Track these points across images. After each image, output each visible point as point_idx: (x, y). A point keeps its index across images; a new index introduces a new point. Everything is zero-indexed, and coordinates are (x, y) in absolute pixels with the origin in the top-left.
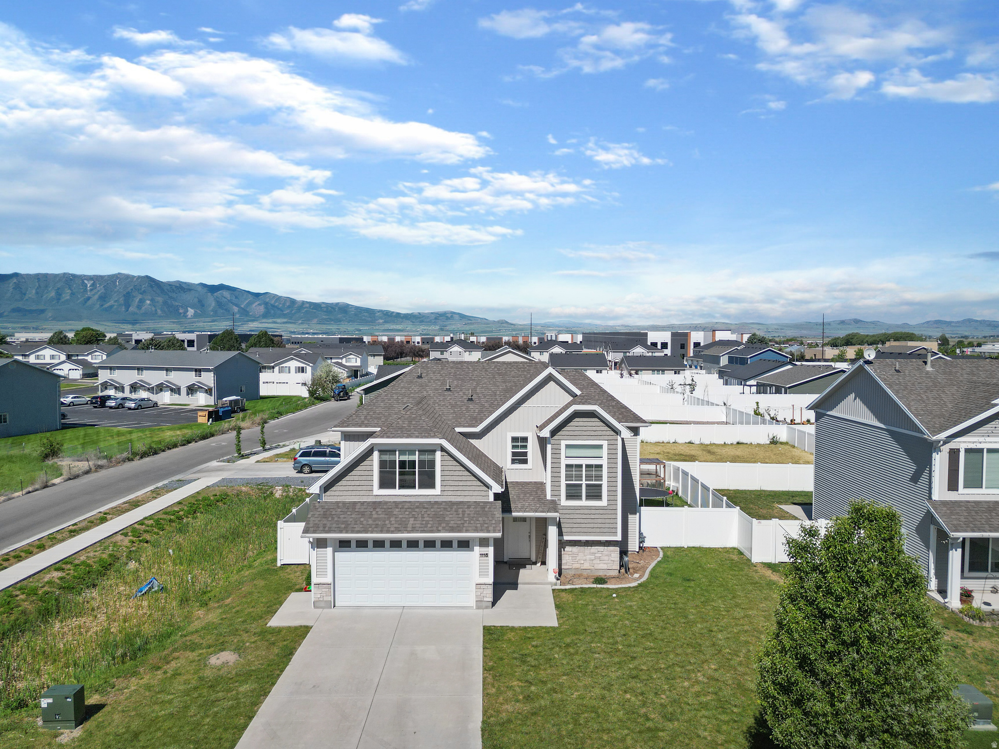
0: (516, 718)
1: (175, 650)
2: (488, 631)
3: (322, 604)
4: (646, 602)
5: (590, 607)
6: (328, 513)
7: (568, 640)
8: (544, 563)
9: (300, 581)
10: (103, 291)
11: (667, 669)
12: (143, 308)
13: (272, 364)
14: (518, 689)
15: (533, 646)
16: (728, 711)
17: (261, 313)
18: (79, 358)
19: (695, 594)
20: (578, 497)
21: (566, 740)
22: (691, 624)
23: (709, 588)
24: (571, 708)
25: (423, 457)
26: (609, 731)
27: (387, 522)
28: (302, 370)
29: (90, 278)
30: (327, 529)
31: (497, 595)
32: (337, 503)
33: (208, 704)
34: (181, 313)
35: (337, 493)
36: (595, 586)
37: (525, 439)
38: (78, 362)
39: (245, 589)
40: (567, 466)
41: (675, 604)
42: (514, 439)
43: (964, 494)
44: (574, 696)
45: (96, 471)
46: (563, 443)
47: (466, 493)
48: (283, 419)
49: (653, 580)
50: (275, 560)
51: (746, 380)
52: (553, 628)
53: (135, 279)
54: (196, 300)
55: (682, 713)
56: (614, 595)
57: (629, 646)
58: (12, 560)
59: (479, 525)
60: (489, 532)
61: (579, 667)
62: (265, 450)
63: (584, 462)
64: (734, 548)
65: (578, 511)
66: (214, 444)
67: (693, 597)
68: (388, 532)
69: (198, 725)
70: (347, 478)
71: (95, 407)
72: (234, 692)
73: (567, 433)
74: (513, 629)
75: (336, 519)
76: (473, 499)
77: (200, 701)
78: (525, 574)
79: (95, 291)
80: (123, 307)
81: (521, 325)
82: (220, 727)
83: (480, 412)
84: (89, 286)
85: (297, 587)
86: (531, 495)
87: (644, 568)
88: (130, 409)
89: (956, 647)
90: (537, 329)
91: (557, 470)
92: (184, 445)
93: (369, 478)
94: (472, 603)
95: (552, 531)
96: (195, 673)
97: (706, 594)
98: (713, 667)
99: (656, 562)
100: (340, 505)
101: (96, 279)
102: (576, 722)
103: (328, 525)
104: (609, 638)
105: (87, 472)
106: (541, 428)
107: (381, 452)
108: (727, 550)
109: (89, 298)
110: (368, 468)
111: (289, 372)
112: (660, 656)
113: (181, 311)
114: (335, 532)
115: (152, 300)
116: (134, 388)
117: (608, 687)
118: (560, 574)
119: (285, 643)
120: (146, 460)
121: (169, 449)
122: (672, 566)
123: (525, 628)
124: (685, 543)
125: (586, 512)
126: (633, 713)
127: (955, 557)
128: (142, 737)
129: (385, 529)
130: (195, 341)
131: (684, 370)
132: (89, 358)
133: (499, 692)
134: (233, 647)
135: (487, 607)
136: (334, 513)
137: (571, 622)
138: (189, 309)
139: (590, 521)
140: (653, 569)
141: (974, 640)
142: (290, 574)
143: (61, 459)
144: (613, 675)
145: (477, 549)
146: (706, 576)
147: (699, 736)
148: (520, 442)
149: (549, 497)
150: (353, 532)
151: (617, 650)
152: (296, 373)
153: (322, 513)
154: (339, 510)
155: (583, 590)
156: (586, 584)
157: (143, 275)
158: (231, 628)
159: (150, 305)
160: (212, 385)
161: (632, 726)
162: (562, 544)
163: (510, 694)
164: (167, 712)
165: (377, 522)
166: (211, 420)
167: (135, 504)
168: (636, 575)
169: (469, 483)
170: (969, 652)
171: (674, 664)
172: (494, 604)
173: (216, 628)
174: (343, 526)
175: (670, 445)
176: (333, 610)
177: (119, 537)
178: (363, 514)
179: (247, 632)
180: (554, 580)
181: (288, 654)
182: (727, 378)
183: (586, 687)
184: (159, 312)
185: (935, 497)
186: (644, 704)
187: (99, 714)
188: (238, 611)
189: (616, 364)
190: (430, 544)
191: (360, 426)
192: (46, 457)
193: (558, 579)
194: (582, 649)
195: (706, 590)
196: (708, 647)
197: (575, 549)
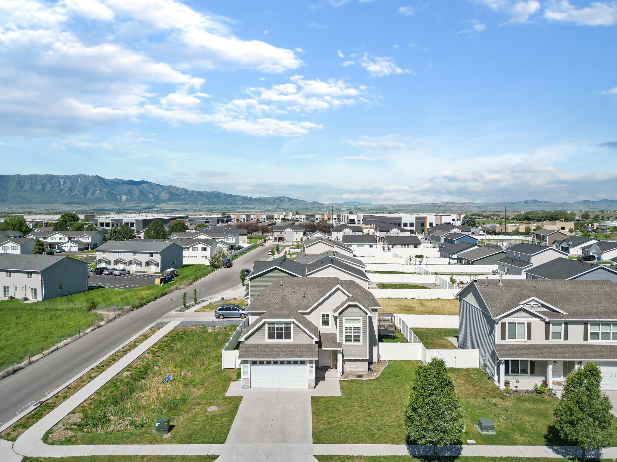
0: (324, 430)
1: (192, 405)
2: (313, 398)
3: (246, 387)
4: (377, 386)
5: (355, 388)
6: (248, 349)
7: (345, 402)
8: (336, 368)
9: (233, 376)
10: (70, 185)
11: (382, 413)
12: (95, 196)
13: (189, 246)
14: (325, 420)
15: (331, 404)
16: (401, 428)
17: (167, 198)
18: (76, 239)
19: (398, 382)
20: (350, 341)
21: (342, 437)
22: (394, 395)
23: (405, 380)
24: (344, 427)
25: (286, 326)
26: (357, 434)
27: (272, 354)
28: (205, 249)
29: (63, 177)
30: (248, 356)
31: (316, 383)
32: (251, 345)
33: (212, 425)
34: (118, 199)
35: (251, 341)
36: (357, 379)
37: (328, 315)
38: (75, 242)
39: (211, 380)
40: (345, 328)
41: (389, 387)
42: (323, 315)
43: (508, 341)
44: (346, 423)
45: (118, 317)
46: (344, 318)
47: (303, 341)
48: (199, 281)
49: (382, 376)
50: (220, 366)
51: (452, 255)
52: (339, 397)
53: (90, 178)
54: (127, 190)
55: (384, 428)
56: (365, 383)
57: (368, 404)
58: (105, 367)
59: (309, 355)
60: (313, 358)
61: (348, 412)
62: (197, 303)
63: (353, 326)
64: (420, 361)
65: (350, 347)
66: (169, 300)
67: (397, 384)
68: (272, 358)
69: (211, 433)
70: (255, 335)
71: (97, 274)
72: (220, 421)
73: (345, 314)
74: (323, 397)
75: (251, 352)
76: (307, 344)
77: (209, 424)
78: (328, 374)
79: (66, 185)
80: (83, 195)
81: (326, 205)
82: (219, 433)
83: (309, 303)
84: (62, 182)
85: (233, 379)
86: (330, 340)
87: (379, 370)
88: (116, 275)
89: (495, 405)
90: (336, 207)
91: (341, 329)
92: (154, 300)
93: (264, 335)
94: (306, 386)
95: (339, 356)
96: (203, 414)
97: (403, 382)
98: (399, 412)
99: (384, 368)
100: (252, 346)
101: (66, 178)
102: (346, 432)
103: (248, 355)
104: (361, 401)
105: (115, 318)
106: (335, 311)
107: (269, 324)
108: (416, 362)
109: (62, 190)
110: (263, 331)
111: (198, 251)
112: (380, 408)
113: (118, 197)
114: (251, 358)
115: (100, 191)
116: (116, 262)
117: (359, 419)
118: (343, 373)
119: (234, 403)
120: (139, 310)
121: (148, 303)
122: (391, 370)
123: (328, 397)
124: (398, 359)
125: (354, 347)
126: (367, 428)
127: (502, 367)
128: (192, 436)
129: (271, 356)
130: (135, 223)
131: (420, 245)
132: (81, 239)
133: (318, 421)
134: (215, 404)
135: (312, 388)
136: (250, 349)
137: (346, 394)
138: (123, 196)
139: (355, 351)
140: (382, 371)
141: (504, 402)
142: (228, 373)
143: (98, 310)
144: (361, 415)
145: (308, 364)
146: (404, 374)
147: (389, 436)
148: (326, 316)
149: (338, 341)
150: (258, 358)
151: (364, 406)
152: (201, 251)
153: (245, 349)
154: (252, 348)
155: (352, 381)
156: (354, 378)
157: (95, 175)
158: (211, 396)
159: (99, 193)
160: (159, 261)
161: (366, 433)
162: (344, 361)
163: (322, 422)
164: (198, 428)
165: (267, 354)
166: (162, 283)
167: (146, 337)
168: (375, 374)
169: (305, 337)
170: (499, 406)
171: (384, 411)
172: (315, 387)
173: (205, 397)
174: (254, 355)
175: (402, 300)
176: (250, 389)
177: (147, 355)
178: (262, 350)
179: (218, 398)
180: (340, 376)
181: (236, 407)
182: (442, 252)
183: (350, 419)
184: (105, 198)
185: (496, 342)
186: (371, 425)
187: (174, 429)
188: (211, 390)
189: (382, 238)
190: (289, 363)
191: (258, 310)
192: (90, 309)
193: (342, 376)
194: (350, 405)
195: (404, 381)
196: (399, 404)
197: (349, 363)
